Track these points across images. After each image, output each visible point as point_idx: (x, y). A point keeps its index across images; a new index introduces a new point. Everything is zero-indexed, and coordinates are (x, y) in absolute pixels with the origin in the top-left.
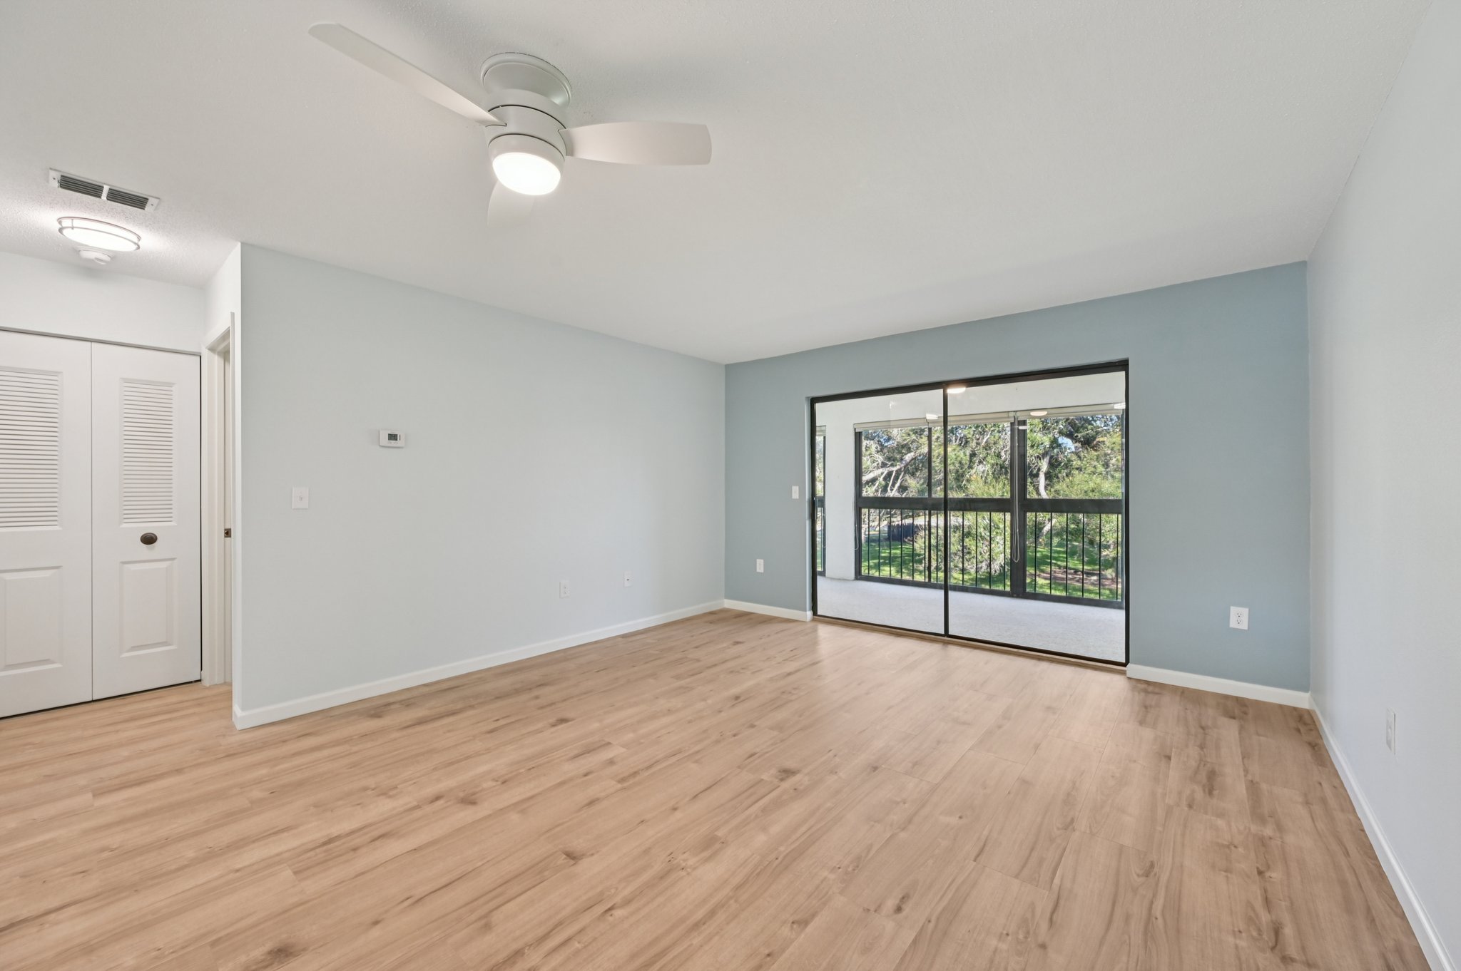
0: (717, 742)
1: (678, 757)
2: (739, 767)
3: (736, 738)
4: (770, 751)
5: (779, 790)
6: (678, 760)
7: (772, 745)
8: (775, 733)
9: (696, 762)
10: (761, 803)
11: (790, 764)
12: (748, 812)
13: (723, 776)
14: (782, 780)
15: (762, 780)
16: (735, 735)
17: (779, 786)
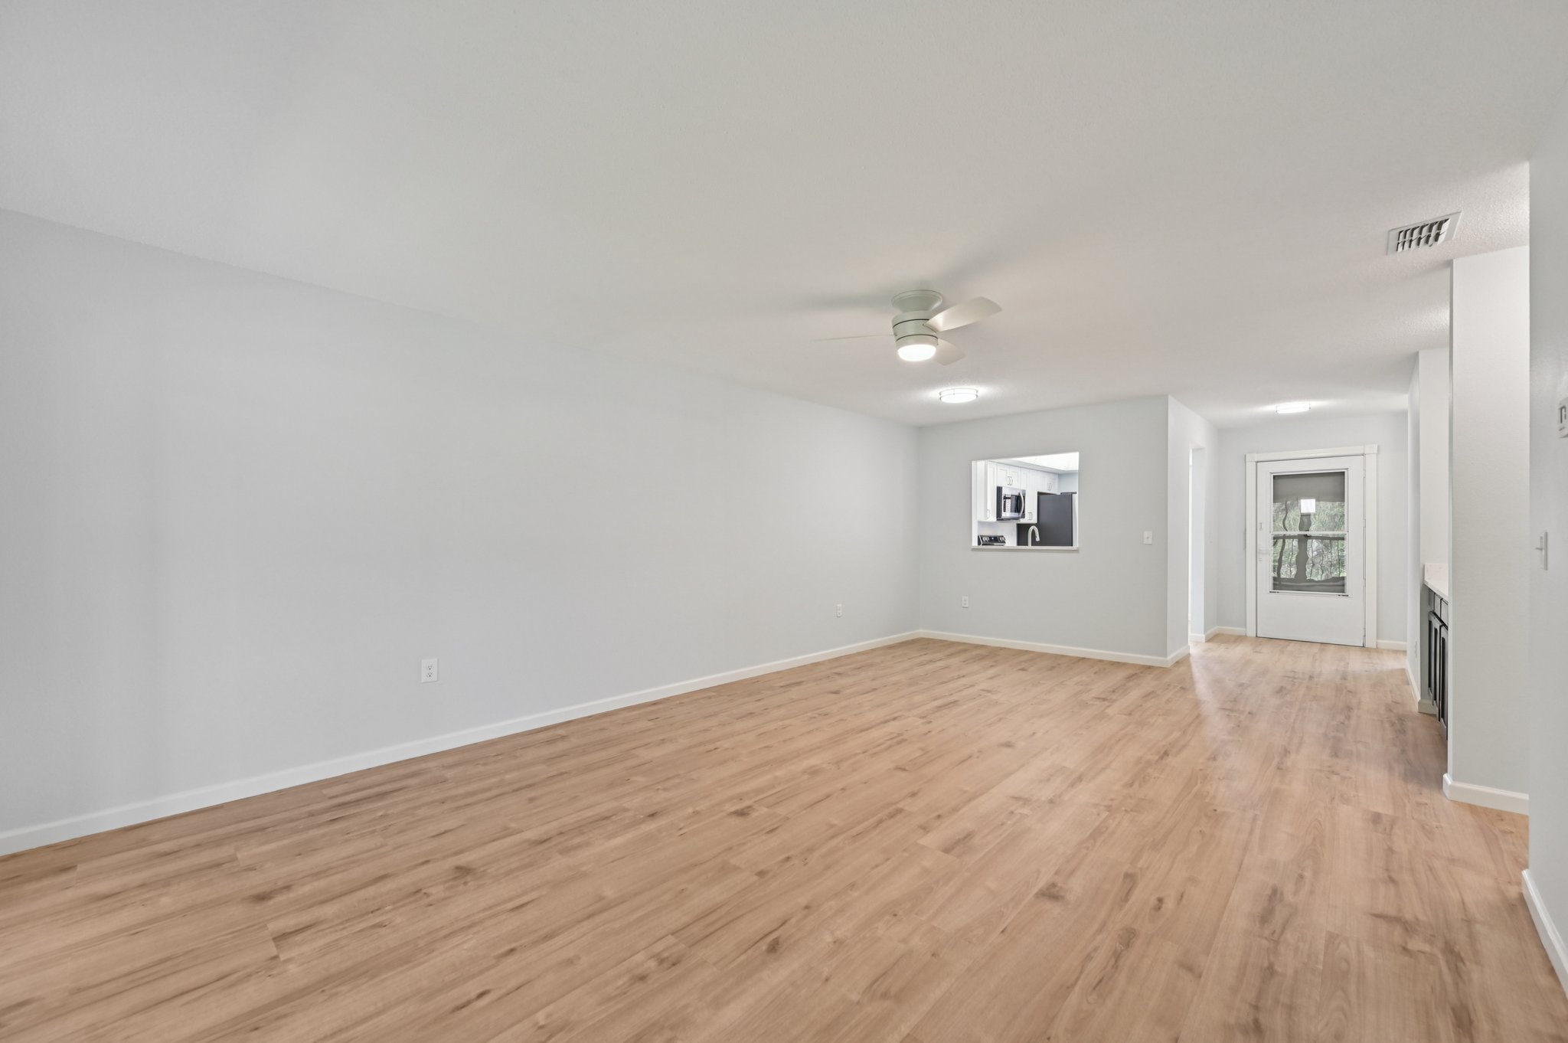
0: (811, 850)
1: (853, 832)
2: (788, 819)
3: (787, 855)
4: (750, 835)
5: (754, 800)
6: (852, 828)
7: (744, 844)
8: (733, 861)
9: (832, 826)
10: (774, 791)
11: (736, 821)
12: (786, 786)
13: (804, 812)
14: (749, 807)
15: (768, 807)
16: (788, 859)
17: (755, 802)
